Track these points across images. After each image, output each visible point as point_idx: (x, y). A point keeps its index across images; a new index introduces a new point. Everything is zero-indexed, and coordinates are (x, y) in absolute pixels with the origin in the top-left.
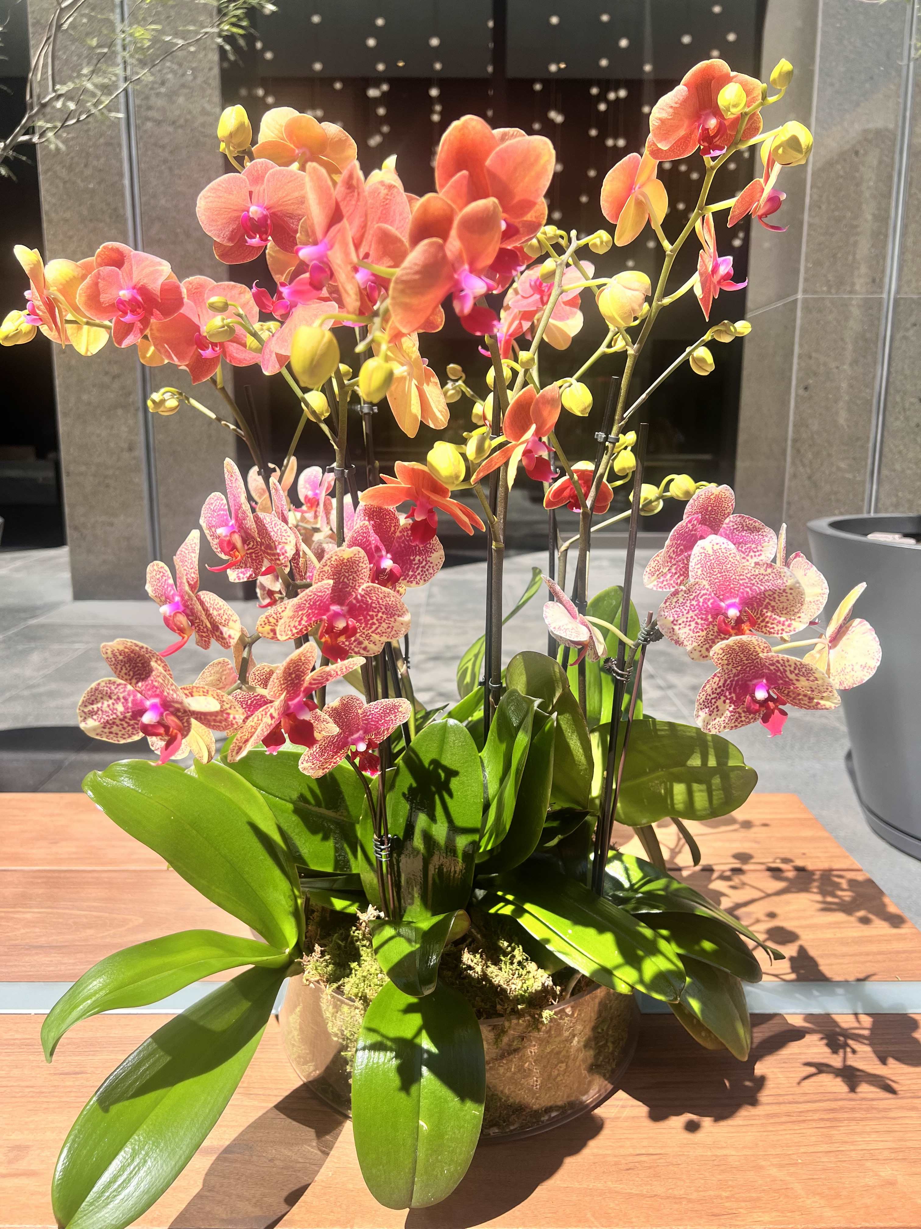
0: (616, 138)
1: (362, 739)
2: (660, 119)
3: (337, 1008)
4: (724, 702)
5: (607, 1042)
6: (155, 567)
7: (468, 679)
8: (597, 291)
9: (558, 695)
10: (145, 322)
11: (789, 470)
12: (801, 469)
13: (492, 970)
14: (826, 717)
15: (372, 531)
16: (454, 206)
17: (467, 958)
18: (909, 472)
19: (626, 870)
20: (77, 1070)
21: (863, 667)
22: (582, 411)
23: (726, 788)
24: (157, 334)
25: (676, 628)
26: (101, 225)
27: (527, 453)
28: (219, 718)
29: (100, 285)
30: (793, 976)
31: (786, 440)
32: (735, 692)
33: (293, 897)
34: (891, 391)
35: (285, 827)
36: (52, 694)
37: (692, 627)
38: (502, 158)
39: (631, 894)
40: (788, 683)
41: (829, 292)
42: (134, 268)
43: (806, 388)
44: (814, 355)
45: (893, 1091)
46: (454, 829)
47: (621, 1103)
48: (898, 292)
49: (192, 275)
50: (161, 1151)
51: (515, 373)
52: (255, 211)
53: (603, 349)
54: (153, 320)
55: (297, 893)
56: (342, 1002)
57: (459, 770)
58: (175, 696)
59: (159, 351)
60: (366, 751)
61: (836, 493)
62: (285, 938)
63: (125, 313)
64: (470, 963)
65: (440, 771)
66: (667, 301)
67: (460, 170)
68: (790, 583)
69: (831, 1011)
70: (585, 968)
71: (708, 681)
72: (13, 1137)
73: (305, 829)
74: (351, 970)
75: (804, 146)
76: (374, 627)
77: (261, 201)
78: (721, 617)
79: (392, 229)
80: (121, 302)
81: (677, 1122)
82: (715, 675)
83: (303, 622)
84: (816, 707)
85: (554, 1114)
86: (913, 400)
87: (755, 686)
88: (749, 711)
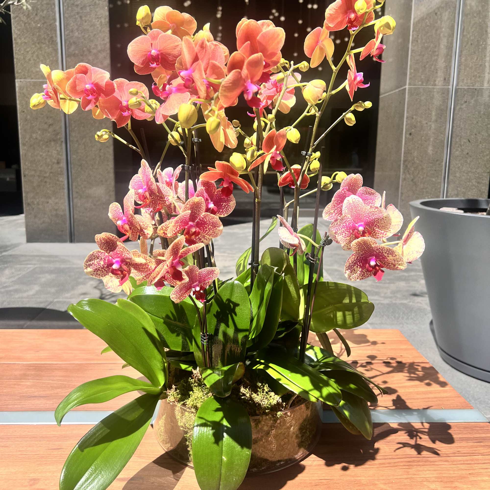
0: (313, 4)
1: (197, 285)
2: (330, 14)
3: (183, 414)
4: (357, 267)
5: (306, 430)
6: (114, 205)
7: (241, 268)
8: (303, 88)
9: (285, 266)
10: (97, 99)
11: (402, 176)
12: (408, 176)
13: (254, 395)
14: (420, 303)
15: (205, 192)
16: (245, 56)
17: (242, 390)
18: (463, 177)
19: (316, 353)
20: (59, 447)
21: (417, 252)
22: (296, 141)
23: (361, 313)
24: (102, 105)
25: (337, 236)
26: (43, 46)
27: (272, 158)
28: (144, 267)
29: (77, 82)
30: (394, 407)
31: (400, 161)
32: (361, 262)
33: (163, 362)
34: (454, 135)
35: (159, 330)
36: (16, 291)
37: (344, 235)
38: (264, 36)
39: (317, 363)
40: (384, 258)
41: (422, 85)
42: (93, 75)
43: (410, 134)
44: (414, 117)
45: (438, 454)
46: (237, 330)
47: (313, 459)
48: (457, 85)
49: (118, 78)
50: (108, 468)
51: (266, 124)
52: (154, 52)
53: (305, 113)
54: (100, 98)
55: (165, 361)
56: (185, 411)
57: (239, 303)
58: (128, 256)
59: (102, 112)
60: (199, 291)
61: (426, 188)
62: (159, 382)
63: (88, 95)
64: (244, 392)
65: (231, 304)
66: (334, 92)
67: (246, 41)
68: (385, 215)
69: (410, 421)
70: (297, 391)
71: (350, 258)
72: (31, 475)
73: (169, 331)
74: (190, 395)
75: (392, 27)
76: (207, 232)
77: (156, 48)
78: (356, 231)
79: (216, 63)
80: (86, 90)
81: (338, 467)
82: (353, 255)
83: (178, 229)
84: (397, 269)
85: (282, 463)
86: (465, 141)
87: (370, 260)
88: (368, 270)
